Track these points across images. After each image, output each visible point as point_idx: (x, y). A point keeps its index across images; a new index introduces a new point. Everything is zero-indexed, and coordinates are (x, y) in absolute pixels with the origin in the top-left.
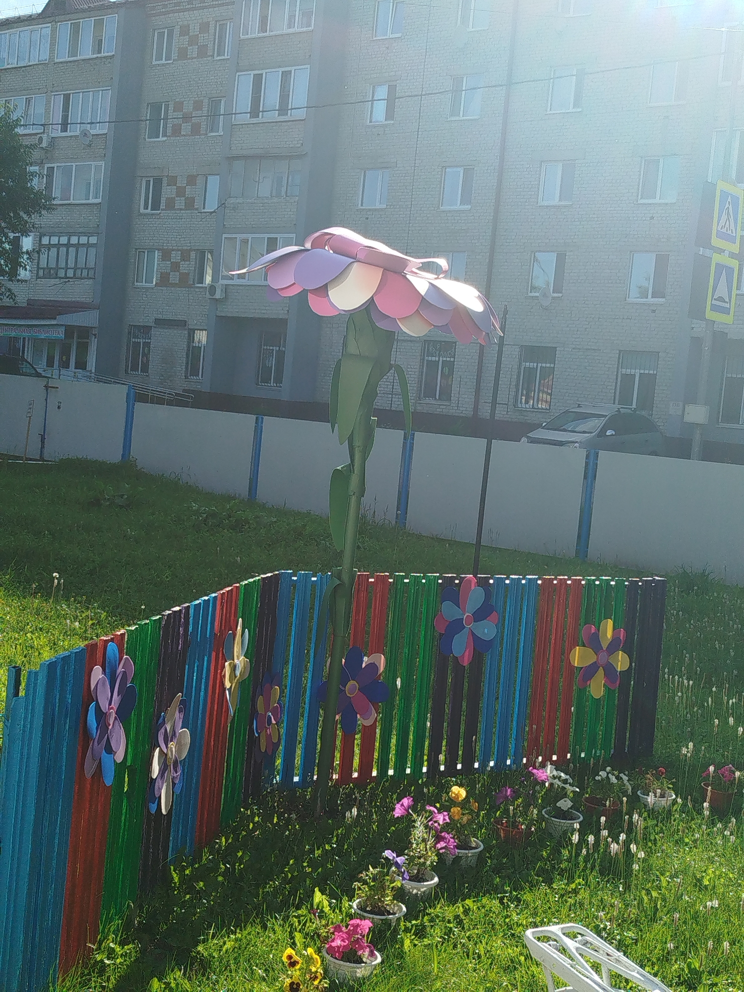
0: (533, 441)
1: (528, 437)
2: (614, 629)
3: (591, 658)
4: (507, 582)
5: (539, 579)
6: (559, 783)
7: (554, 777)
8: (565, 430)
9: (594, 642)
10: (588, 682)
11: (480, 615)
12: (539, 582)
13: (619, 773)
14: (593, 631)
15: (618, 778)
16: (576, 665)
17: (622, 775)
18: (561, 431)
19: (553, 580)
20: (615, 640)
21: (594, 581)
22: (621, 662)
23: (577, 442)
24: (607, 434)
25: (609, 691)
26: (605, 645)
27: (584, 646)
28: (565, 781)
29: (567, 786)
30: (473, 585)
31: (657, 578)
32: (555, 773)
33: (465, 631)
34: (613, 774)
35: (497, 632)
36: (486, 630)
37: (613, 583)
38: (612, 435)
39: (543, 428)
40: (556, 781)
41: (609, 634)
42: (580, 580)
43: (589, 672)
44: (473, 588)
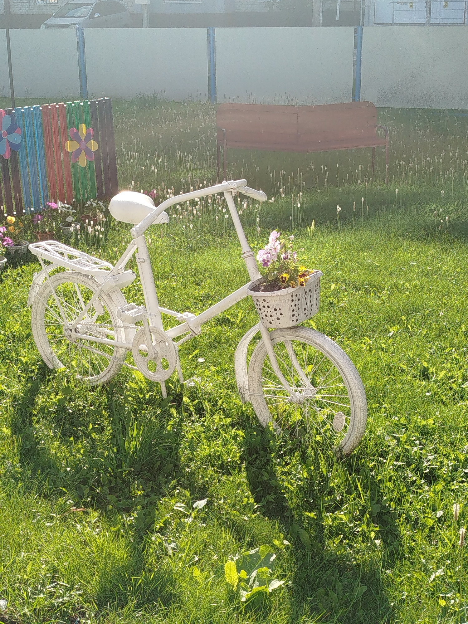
0: (49, 27)
1: (45, 24)
2: (87, 129)
3: (76, 146)
4: (23, 110)
5: (40, 107)
6: (66, 210)
7: (63, 207)
8: (68, 17)
9: (76, 137)
10: (77, 160)
11: (10, 131)
12: (41, 108)
13: (98, 201)
14: (75, 131)
15: (97, 204)
16: (69, 151)
17: (99, 202)
18: (65, 17)
19: (48, 106)
20: (88, 135)
21: (71, 104)
22: (93, 146)
23: (76, 24)
24: (95, 16)
25: (90, 163)
26: (83, 139)
27: (72, 140)
28: (68, 208)
29: (70, 210)
30: (3, 114)
31: (105, 98)
32: (63, 205)
33: (4, 141)
34: (94, 202)
35: (22, 139)
36: (16, 138)
37: (82, 104)
38: (98, 16)
39: (54, 17)
40: (64, 209)
41: (84, 132)
42: (63, 105)
43: (77, 153)
44: (4, 116)
